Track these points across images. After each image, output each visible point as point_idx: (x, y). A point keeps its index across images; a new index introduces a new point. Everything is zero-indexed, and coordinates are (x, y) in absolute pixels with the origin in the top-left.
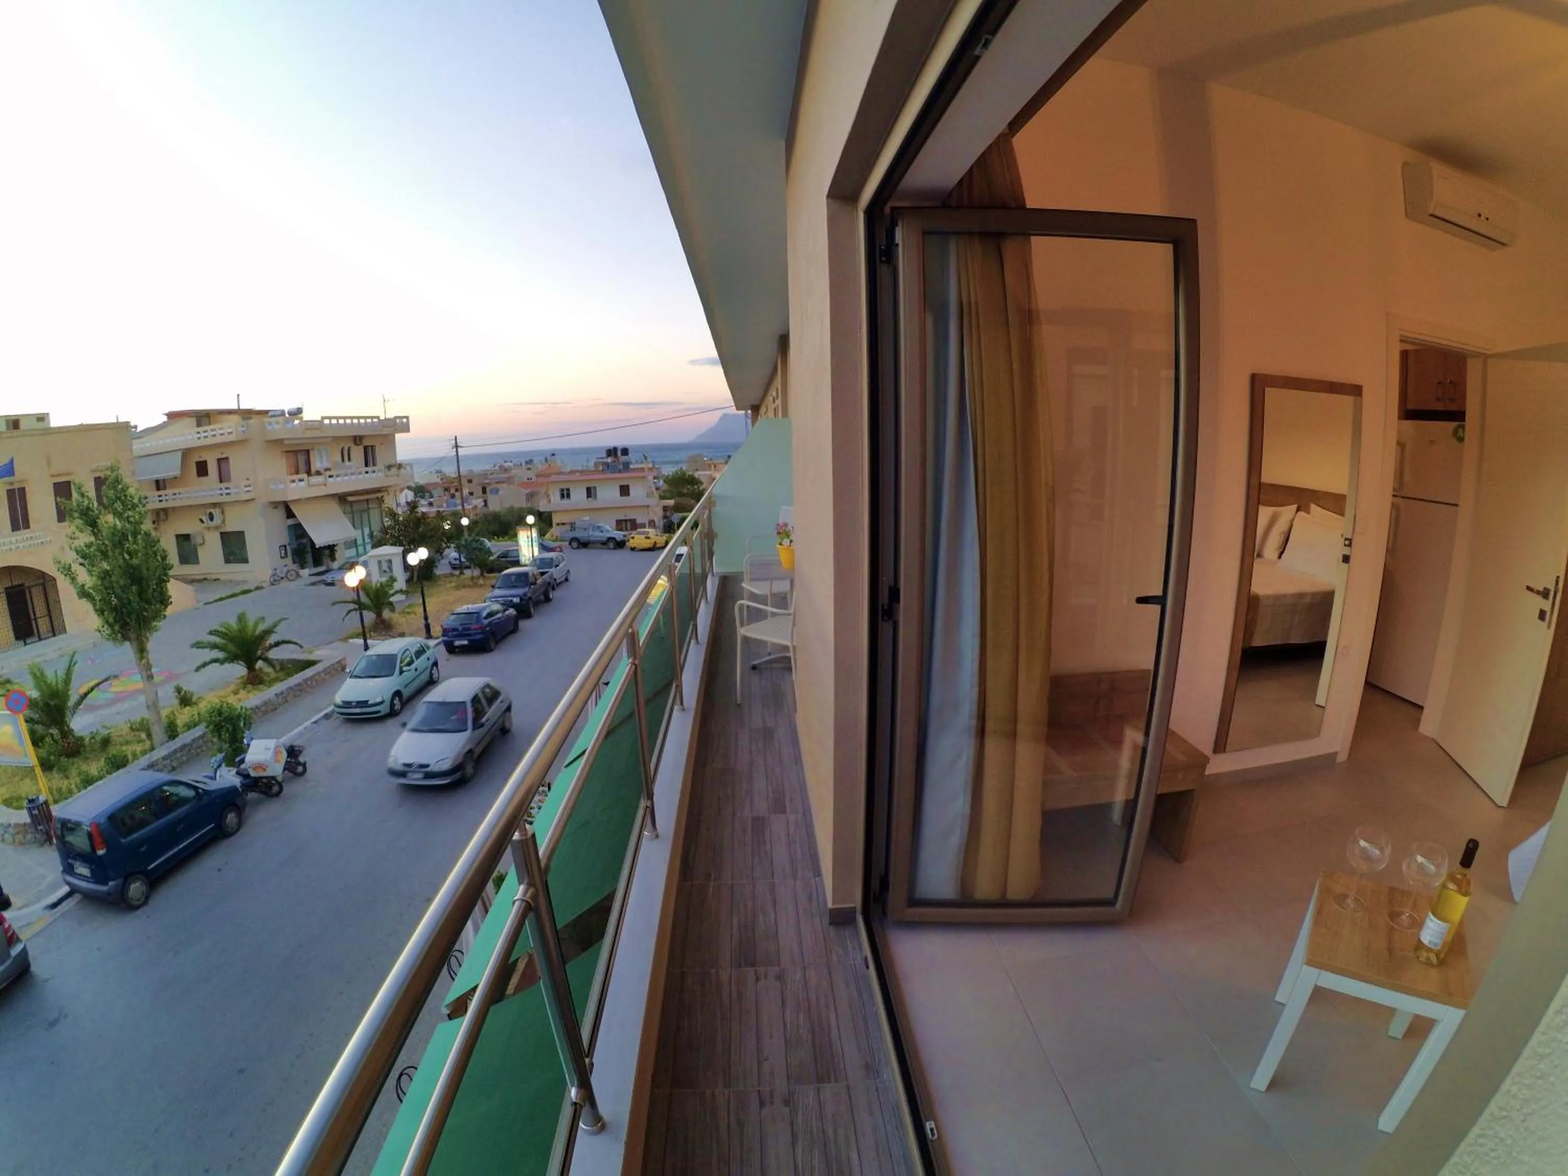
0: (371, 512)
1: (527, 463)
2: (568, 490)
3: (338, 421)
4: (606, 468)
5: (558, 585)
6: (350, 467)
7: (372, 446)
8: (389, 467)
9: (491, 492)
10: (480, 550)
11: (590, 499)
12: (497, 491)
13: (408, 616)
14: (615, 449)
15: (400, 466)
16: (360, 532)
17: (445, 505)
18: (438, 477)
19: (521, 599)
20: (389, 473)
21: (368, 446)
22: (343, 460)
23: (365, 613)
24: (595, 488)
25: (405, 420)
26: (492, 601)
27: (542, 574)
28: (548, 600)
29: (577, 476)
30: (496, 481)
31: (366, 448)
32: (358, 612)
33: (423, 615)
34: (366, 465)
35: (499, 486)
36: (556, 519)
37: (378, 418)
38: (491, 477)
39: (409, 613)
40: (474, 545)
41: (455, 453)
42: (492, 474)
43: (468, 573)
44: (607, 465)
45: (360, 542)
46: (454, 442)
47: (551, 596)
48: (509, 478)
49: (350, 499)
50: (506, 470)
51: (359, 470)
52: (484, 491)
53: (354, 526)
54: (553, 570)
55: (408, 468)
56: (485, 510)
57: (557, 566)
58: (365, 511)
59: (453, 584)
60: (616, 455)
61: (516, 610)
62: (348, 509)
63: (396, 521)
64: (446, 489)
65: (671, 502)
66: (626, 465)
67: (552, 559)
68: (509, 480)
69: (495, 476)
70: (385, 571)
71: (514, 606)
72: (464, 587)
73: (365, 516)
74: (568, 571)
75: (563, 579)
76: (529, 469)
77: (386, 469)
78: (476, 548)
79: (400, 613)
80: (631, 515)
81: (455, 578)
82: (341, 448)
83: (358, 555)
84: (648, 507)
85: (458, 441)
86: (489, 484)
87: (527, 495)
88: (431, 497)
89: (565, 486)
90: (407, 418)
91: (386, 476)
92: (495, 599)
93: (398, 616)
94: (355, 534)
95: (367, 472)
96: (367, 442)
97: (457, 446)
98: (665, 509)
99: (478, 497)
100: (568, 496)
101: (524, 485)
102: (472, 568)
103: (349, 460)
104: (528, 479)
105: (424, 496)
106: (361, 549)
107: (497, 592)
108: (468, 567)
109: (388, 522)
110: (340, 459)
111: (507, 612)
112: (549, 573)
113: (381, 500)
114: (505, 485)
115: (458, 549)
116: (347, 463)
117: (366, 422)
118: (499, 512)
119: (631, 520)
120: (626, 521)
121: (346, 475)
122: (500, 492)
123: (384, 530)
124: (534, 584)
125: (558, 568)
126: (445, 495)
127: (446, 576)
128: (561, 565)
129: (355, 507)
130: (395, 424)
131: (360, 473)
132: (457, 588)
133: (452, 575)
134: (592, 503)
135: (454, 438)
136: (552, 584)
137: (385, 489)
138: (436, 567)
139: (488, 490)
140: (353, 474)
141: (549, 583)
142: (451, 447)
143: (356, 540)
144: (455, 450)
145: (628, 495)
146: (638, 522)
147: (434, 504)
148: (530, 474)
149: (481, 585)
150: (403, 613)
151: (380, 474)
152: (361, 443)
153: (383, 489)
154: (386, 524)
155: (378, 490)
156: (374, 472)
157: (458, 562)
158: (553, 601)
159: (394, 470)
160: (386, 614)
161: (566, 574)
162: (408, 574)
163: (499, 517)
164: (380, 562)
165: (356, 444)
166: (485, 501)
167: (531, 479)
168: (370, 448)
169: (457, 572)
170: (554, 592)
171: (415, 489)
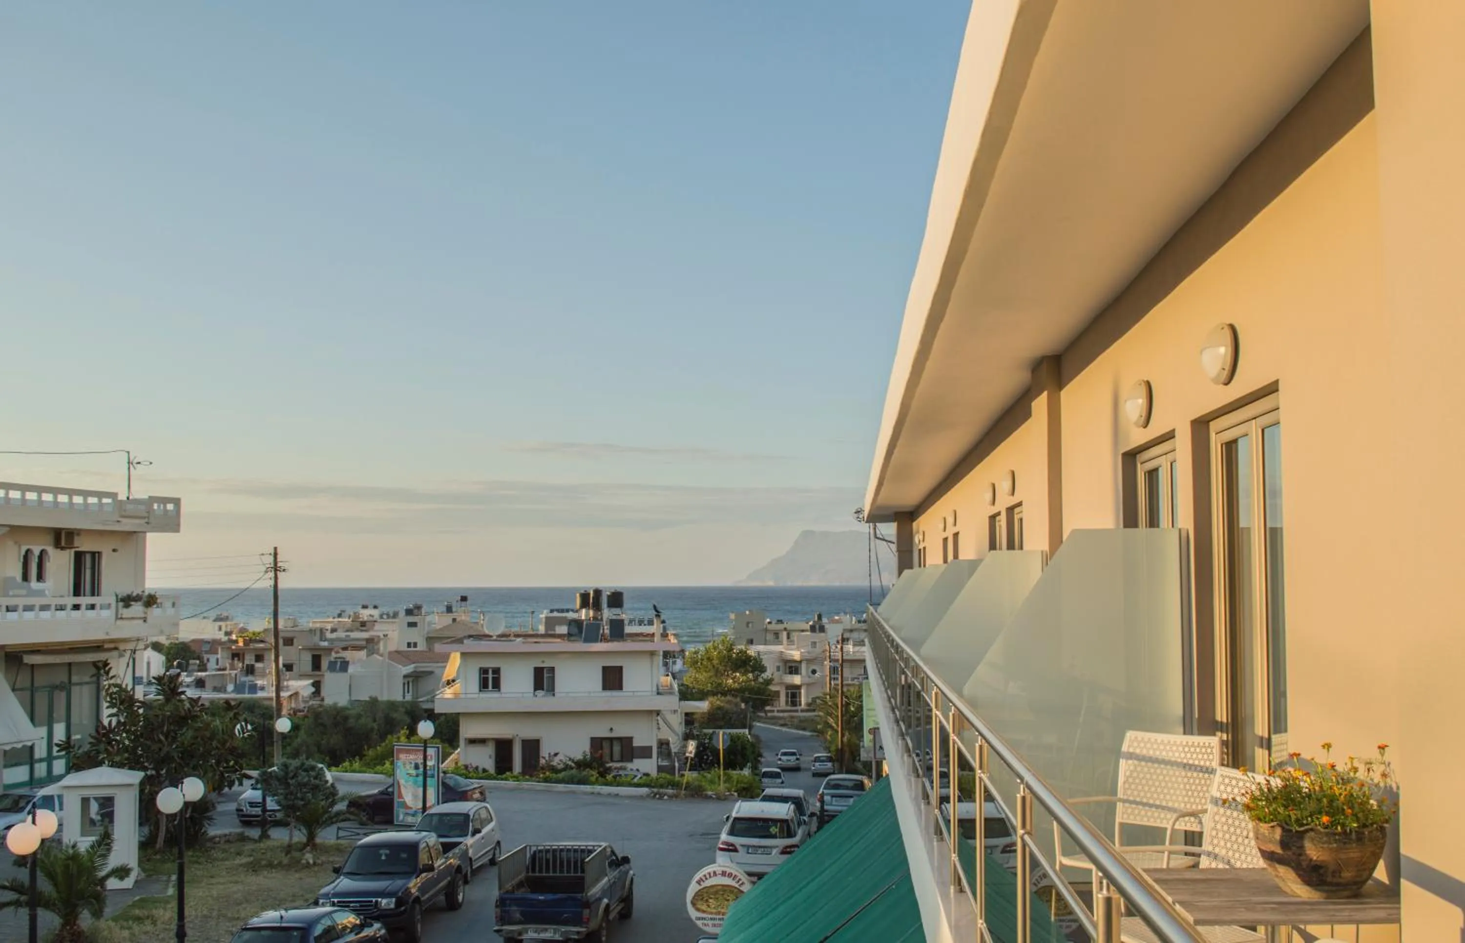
0: (75, 690)
1: (409, 612)
2: (497, 671)
3: (23, 495)
4: (575, 630)
5: (476, 872)
6: (40, 593)
7: (93, 554)
8: (127, 601)
9: (332, 667)
10: (315, 788)
11: (540, 693)
12: (344, 666)
13: (136, 928)
14: (598, 593)
15: (151, 601)
16: (43, 731)
17: (230, 687)
18: (220, 629)
19: (399, 903)
20: (126, 613)
21: (84, 553)
22: (25, 577)
23: (41, 912)
24: (552, 670)
25: (170, 507)
26: (333, 904)
27: (447, 848)
28: (452, 905)
29: (518, 645)
30: (344, 644)
31: (79, 557)
32: (24, 912)
33: (174, 927)
34: (77, 592)
35: (348, 655)
36: (468, 730)
37: (113, 495)
38: (334, 636)
39: (139, 919)
40: (303, 777)
41: (272, 582)
42: (333, 630)
43: (279, 836)
44: (578, 623)
45: (40, 752)
46: (272, 558)
47: (460, 898)
48: (370, 641)
49: (29, 659)
50: (363, 624)
51: (61, 601)
52: (316, 663)
53: (32, 720)
54: (469, 841)
55: (168, 604)
56: (315, 703)
57: (477, 831)
58: (61, 687)
59: (245, 860)
60: (597, 606)
61: (386, 925)
62: (23, 679)
63: (133, 716)
64: (237, 655)
65: (703, 706)
66: (617, 630)
67: (467, 816)
68: (370, 645)
69: (341, 634)
70: (93, 822)
71: (382, 916)
72: (270, 866)
73: (60, 698)
74: (498, 843)
75: (485, 860)
76: (412, 625)
77: (121, 604)
78: (305, 785)
79: (115, 919)
80: (622, 730)
81: (249, 847)
82: (23, 553)
83: (33, 782)
84: (658, 713)
85: (279, 558)
86: (329, 650)
87: (405, 677)
88: (203, 668)
89: (490, 664)
90: (177, 502)
91: (118, 618)
92: (343, 901)
93: (112, 924)
94: (36, 736)
95: (76, 607)
96: (85, 545)
97: (276, 569)
98: (689, 719)
99: (302, 676)
100: (497, 685)
101: (398, 656)
102: (293, 824)
103: (40, 577)
104: (409, 645)
105: (188, 664)
106: (41, 770)
107: (345, 883)
108: (278, 824)
109: (108, 715)
110: (18, 574)
111: (367, 932)
112: (462, 846)
113: (102, 668)
114: (363, 654)
115: (265, 783)
116: (34, 584)
117: (86, 505)
118: (344, 709)
119: (620, 739)
120: (611, 740)
121: (29, 608)
122: (351, 669)
123: (103, 735)
124: (430, 868)
125: (478, 836)
126: (233, 668)
127: (228, 839)
128: (485, 831)
129: (41, 679)
130: (150, 511)
131: (61, 608)
132: (254, 867)
133: (242, 838)
134: (543, 702)
135: (272, 552)
136: (464, 872)
137: (112, 646)
138: (210, 819)
139: (325, 664)
140: (44, 608)
141: (459, 869)
142: (264, 569)
143: (32, 748)
144: (272, 574)
145: (620, 687)
146: (636, 743)
147: (207, 684)
148: (415, 635)
149: (308, 866)
150: (123, 918)
151: (105, 613)
152: (70, 545)
153: (106, 646)
154: (106, 722)
155: (97, 647)
156: (92, 607)
157: (258, 811)
158: (463, 907)
159: (137, 609)
160: (85, 920)
161: (495, 848)
162: (146, 830)
163: (346, 718)
164: (85, 801)
165: (57, 545)
166: (317, 685)
167: (415, 645)
168: (88, 558)
169: (255, 833)
170: (467, 887)
171: (170, 648)
